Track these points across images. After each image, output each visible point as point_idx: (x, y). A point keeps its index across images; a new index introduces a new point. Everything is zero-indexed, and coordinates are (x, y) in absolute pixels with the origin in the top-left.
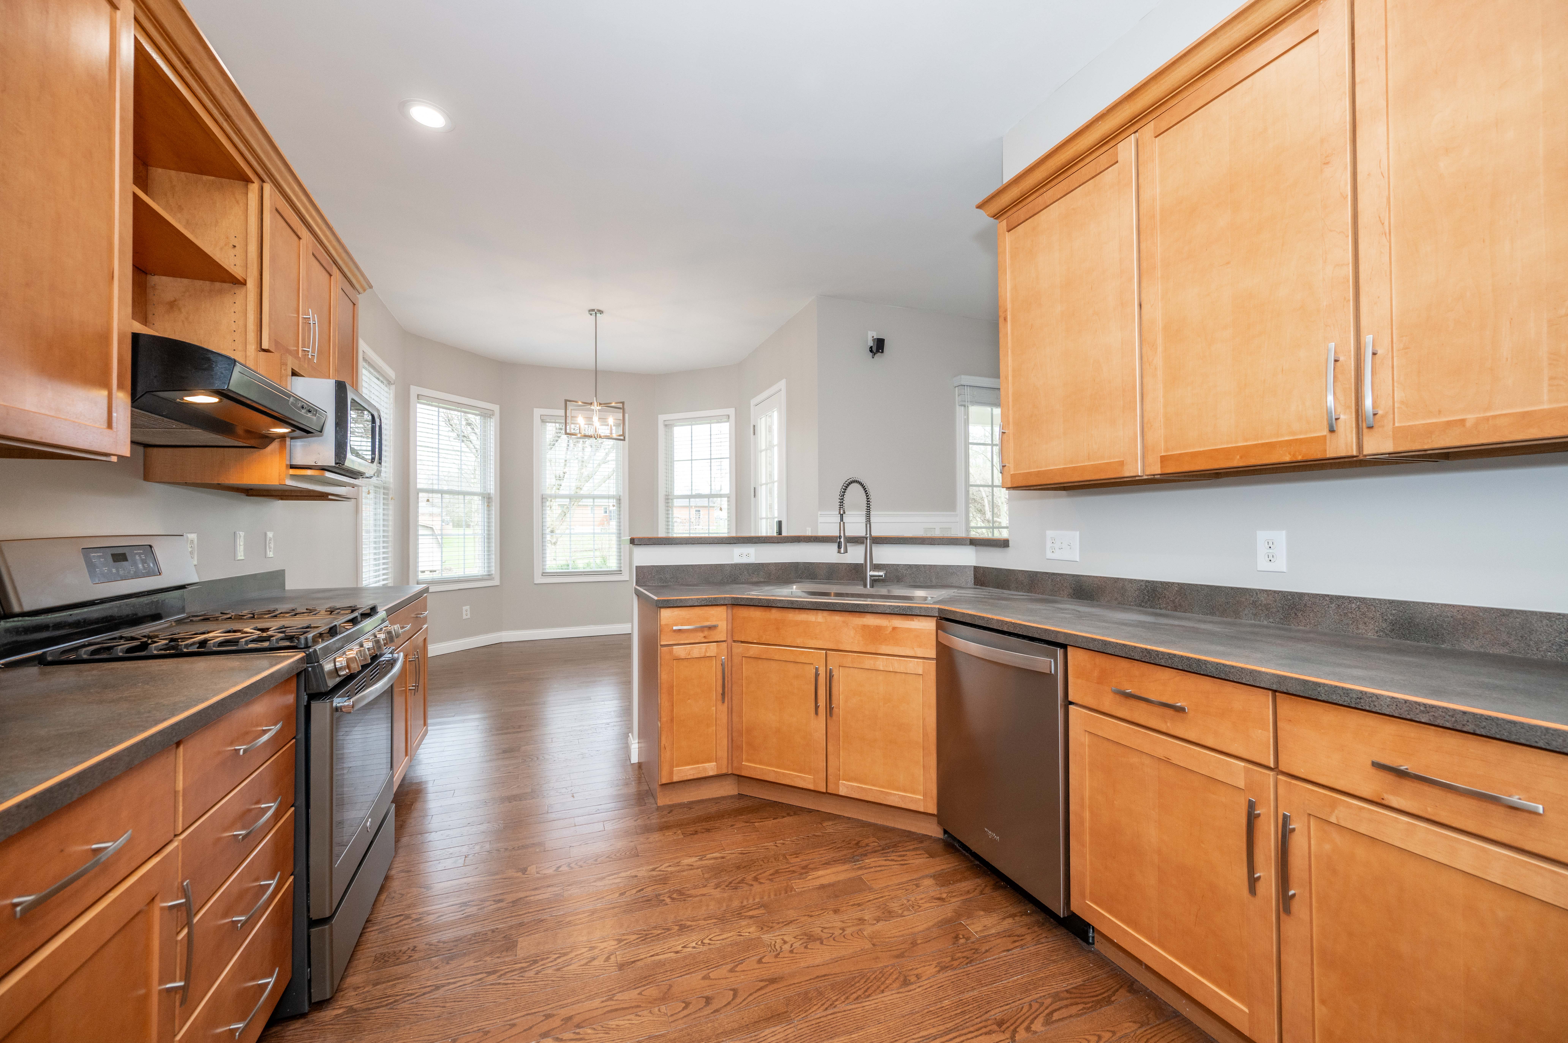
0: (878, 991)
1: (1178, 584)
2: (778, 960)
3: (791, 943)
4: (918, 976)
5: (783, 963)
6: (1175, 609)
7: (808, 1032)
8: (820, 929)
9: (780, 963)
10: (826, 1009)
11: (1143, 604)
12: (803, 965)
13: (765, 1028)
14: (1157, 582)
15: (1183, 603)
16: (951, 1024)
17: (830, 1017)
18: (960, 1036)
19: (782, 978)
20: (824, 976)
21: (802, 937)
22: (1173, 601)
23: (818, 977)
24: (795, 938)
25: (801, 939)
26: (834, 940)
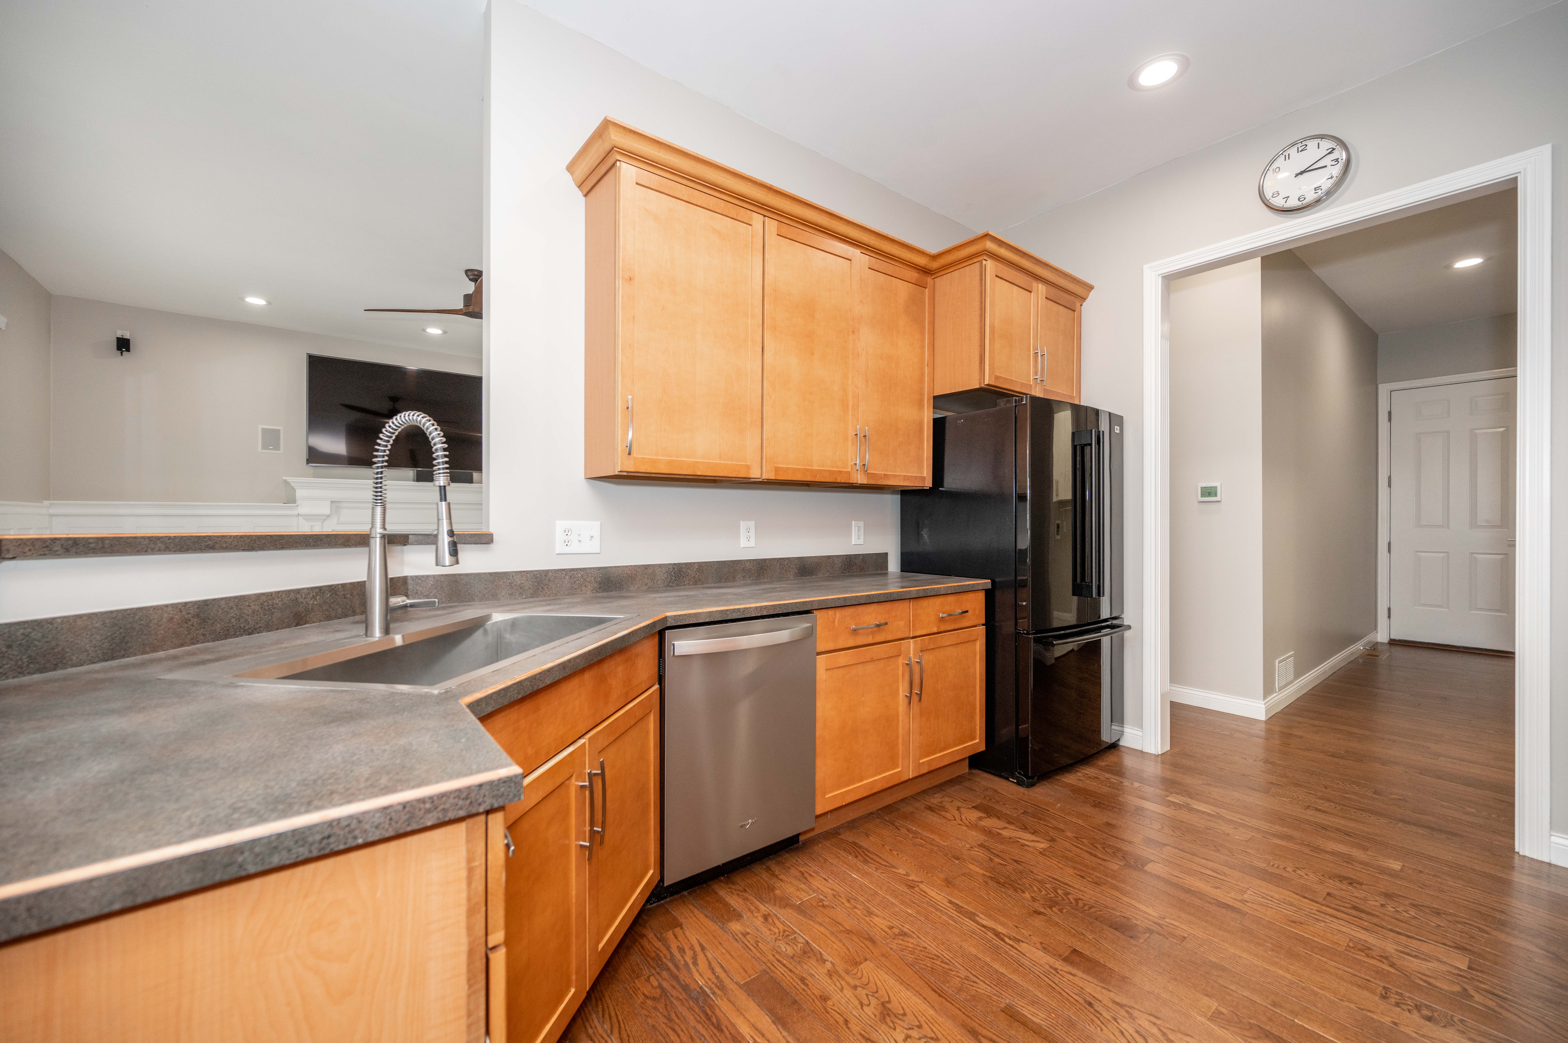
0: (927, 951)
1: (698, 563)
2: (940, 1036)
3: (905, 1031)
4: (891, 928)
5: (941, 1030)
6: (695, 583)
7: (1010, 990)
8: (865, 1008)
9: (944, 1033)
10: (974, 982)
11: (671, 584)
12: (932, 1012)
13: (1034, 1023)
14: (682, 563)
15: (701, 578)
16: (930, 909)
17: (981, 978)
18: (937, 904)
19: (963, 1026)
20: (935, 991)
21: (889, 1022)
22: (694, 577)
23: (940, 996)
24: (895, 1029)
25: (893, 1023)
26: (877, 992)
